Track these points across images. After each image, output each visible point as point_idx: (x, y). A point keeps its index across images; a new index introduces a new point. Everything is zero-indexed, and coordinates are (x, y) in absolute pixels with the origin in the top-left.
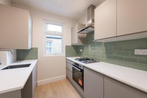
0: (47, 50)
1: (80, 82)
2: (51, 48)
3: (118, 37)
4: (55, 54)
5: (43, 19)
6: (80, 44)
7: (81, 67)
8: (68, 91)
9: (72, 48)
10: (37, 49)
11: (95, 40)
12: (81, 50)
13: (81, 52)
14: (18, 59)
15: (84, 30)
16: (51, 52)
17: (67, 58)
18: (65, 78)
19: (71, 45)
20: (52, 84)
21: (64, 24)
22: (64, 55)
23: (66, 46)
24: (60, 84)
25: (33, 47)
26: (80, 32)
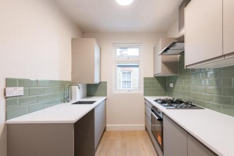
0: (125, 84)
1: (159, 139)
2: (130, 81)
3: (226, 58)
4: (129, 91)
5: (113, 44)
6: (168, 73)
7: (159, 113)
8: (144, 149)
9: (156, 81)
10: (106, 83)
11: (186, 66)
12: (171, 85)
13: (171, 88)
14: (89, 94)
15: (168, 49)
16: (130, 88)
17: (146, 97)
18: (144, 129)
19: (153, 76)
20: (123, 134)
21: (142, 43)
22: (142, 92)
23: (145, 79)
24: (134, 135)
25: (102, 81)
26: (164, 54)
